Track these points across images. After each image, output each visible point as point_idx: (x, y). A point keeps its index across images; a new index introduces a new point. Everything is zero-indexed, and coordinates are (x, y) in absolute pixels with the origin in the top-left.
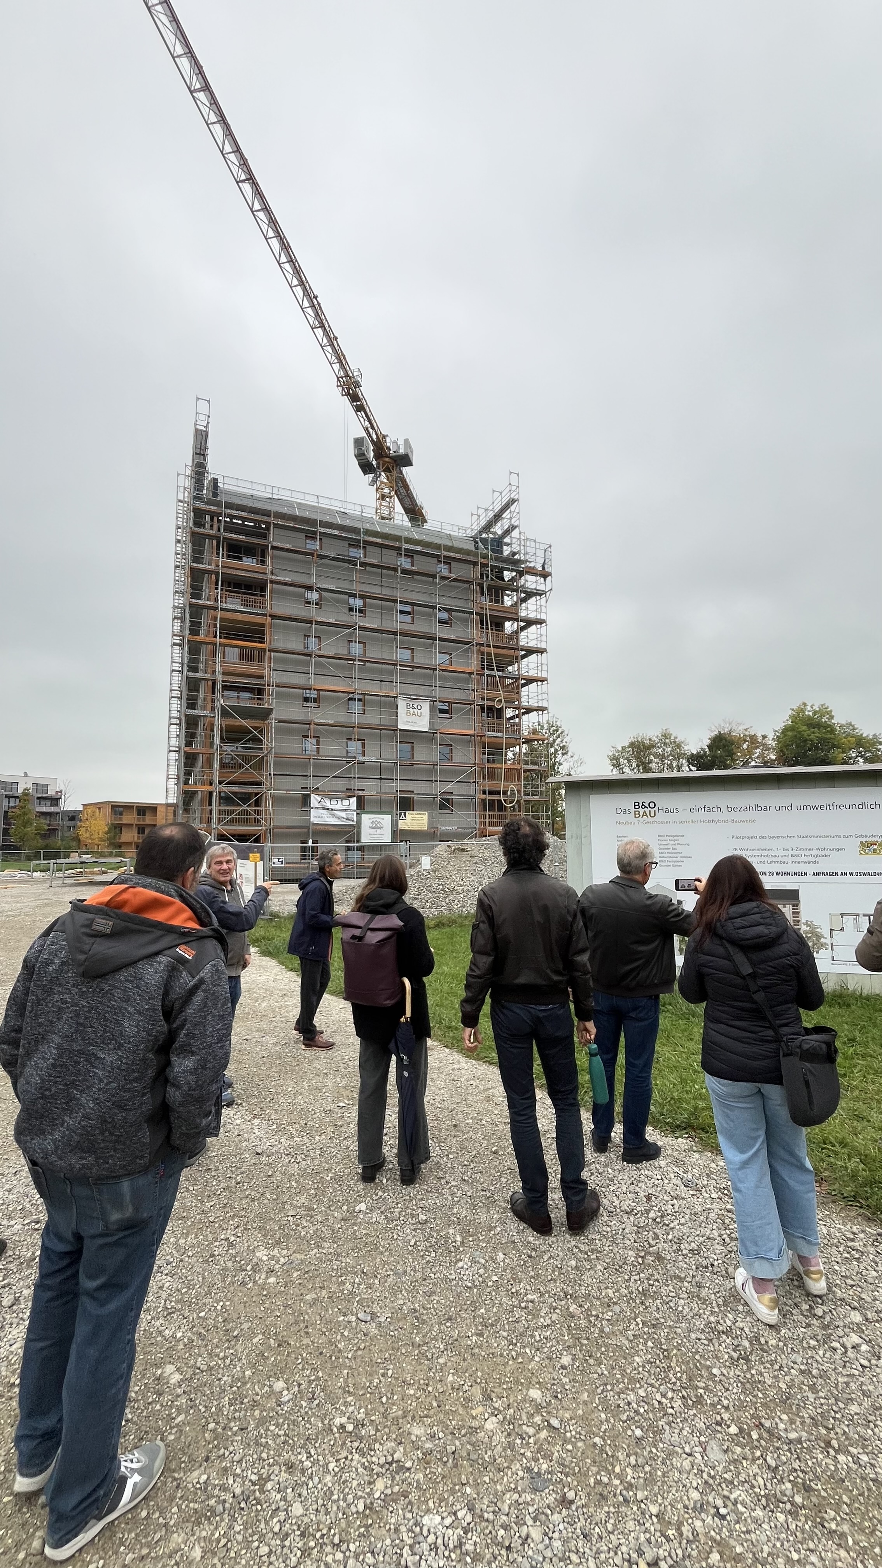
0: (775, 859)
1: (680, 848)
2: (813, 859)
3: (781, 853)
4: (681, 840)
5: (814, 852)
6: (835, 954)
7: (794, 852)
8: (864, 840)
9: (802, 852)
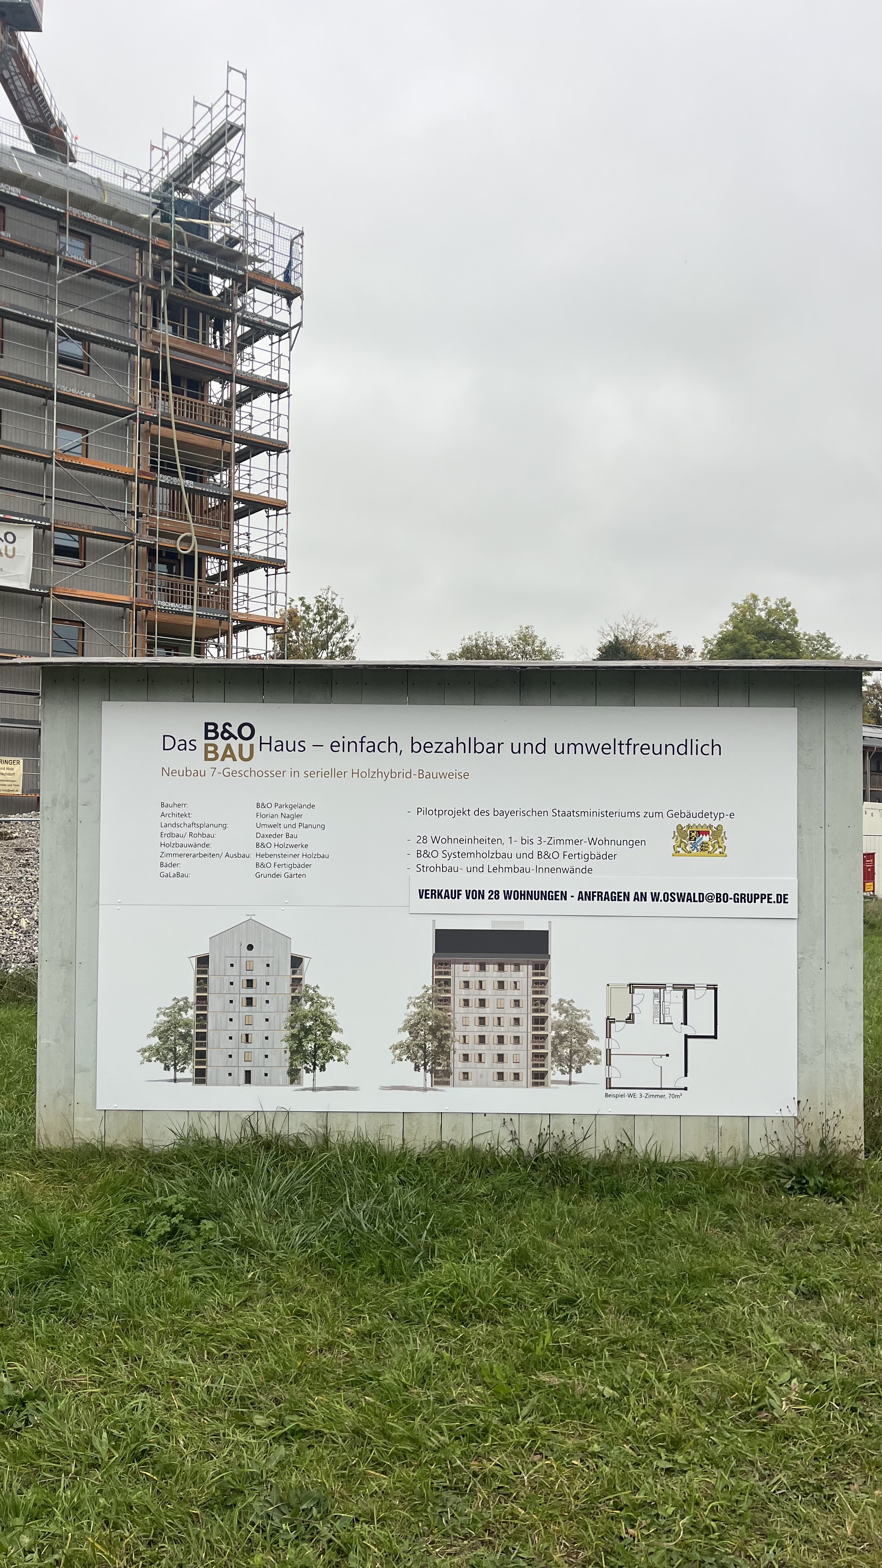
0: (504, 863)
1: (303, 836)
2: (580, 863)
3: (519, 848)
4: (308, 816)
5: (585, 848)
6: (614, 1074)
7: (544, 848)
8: (684, 822)
9: (560, 848)
